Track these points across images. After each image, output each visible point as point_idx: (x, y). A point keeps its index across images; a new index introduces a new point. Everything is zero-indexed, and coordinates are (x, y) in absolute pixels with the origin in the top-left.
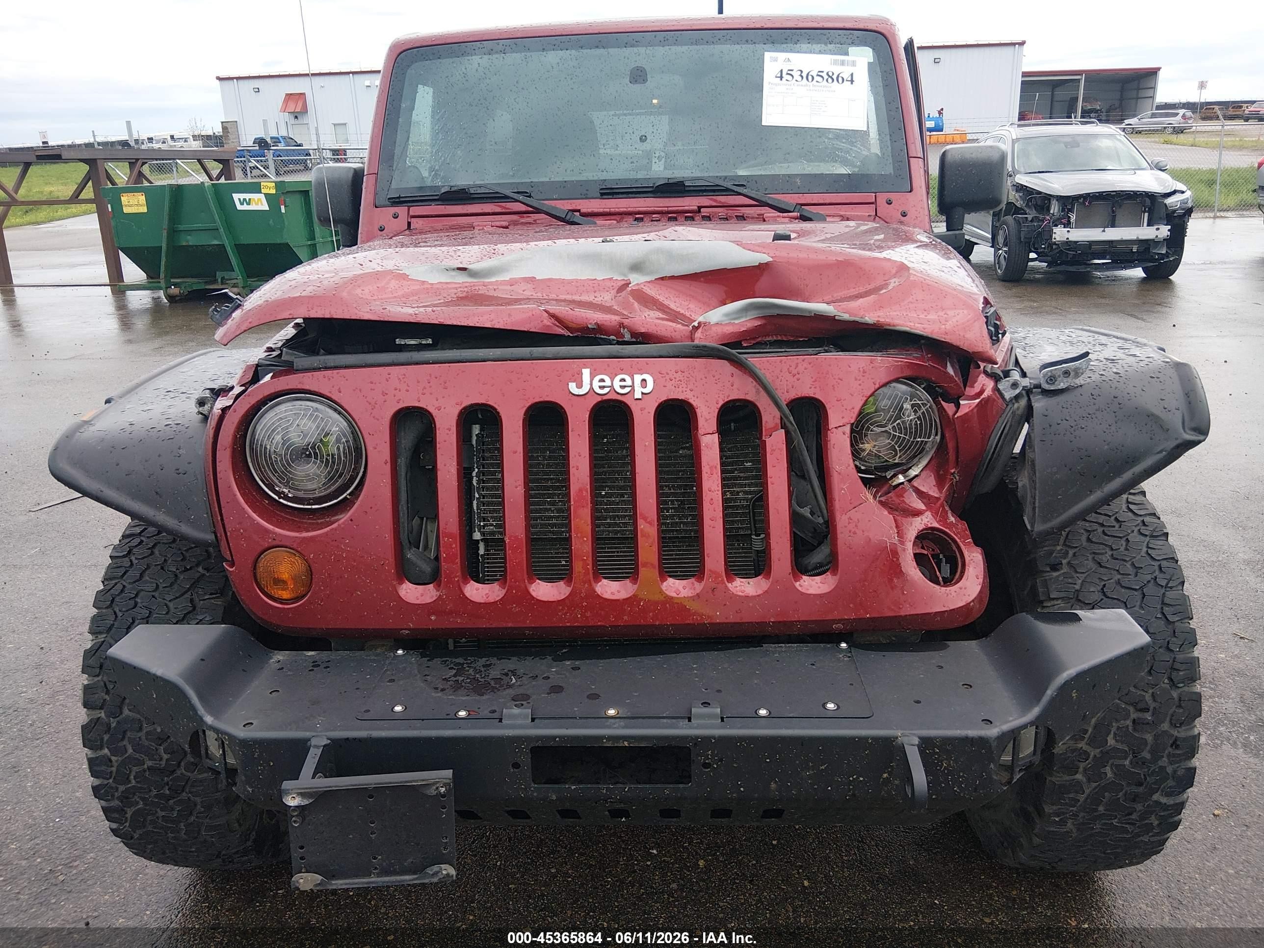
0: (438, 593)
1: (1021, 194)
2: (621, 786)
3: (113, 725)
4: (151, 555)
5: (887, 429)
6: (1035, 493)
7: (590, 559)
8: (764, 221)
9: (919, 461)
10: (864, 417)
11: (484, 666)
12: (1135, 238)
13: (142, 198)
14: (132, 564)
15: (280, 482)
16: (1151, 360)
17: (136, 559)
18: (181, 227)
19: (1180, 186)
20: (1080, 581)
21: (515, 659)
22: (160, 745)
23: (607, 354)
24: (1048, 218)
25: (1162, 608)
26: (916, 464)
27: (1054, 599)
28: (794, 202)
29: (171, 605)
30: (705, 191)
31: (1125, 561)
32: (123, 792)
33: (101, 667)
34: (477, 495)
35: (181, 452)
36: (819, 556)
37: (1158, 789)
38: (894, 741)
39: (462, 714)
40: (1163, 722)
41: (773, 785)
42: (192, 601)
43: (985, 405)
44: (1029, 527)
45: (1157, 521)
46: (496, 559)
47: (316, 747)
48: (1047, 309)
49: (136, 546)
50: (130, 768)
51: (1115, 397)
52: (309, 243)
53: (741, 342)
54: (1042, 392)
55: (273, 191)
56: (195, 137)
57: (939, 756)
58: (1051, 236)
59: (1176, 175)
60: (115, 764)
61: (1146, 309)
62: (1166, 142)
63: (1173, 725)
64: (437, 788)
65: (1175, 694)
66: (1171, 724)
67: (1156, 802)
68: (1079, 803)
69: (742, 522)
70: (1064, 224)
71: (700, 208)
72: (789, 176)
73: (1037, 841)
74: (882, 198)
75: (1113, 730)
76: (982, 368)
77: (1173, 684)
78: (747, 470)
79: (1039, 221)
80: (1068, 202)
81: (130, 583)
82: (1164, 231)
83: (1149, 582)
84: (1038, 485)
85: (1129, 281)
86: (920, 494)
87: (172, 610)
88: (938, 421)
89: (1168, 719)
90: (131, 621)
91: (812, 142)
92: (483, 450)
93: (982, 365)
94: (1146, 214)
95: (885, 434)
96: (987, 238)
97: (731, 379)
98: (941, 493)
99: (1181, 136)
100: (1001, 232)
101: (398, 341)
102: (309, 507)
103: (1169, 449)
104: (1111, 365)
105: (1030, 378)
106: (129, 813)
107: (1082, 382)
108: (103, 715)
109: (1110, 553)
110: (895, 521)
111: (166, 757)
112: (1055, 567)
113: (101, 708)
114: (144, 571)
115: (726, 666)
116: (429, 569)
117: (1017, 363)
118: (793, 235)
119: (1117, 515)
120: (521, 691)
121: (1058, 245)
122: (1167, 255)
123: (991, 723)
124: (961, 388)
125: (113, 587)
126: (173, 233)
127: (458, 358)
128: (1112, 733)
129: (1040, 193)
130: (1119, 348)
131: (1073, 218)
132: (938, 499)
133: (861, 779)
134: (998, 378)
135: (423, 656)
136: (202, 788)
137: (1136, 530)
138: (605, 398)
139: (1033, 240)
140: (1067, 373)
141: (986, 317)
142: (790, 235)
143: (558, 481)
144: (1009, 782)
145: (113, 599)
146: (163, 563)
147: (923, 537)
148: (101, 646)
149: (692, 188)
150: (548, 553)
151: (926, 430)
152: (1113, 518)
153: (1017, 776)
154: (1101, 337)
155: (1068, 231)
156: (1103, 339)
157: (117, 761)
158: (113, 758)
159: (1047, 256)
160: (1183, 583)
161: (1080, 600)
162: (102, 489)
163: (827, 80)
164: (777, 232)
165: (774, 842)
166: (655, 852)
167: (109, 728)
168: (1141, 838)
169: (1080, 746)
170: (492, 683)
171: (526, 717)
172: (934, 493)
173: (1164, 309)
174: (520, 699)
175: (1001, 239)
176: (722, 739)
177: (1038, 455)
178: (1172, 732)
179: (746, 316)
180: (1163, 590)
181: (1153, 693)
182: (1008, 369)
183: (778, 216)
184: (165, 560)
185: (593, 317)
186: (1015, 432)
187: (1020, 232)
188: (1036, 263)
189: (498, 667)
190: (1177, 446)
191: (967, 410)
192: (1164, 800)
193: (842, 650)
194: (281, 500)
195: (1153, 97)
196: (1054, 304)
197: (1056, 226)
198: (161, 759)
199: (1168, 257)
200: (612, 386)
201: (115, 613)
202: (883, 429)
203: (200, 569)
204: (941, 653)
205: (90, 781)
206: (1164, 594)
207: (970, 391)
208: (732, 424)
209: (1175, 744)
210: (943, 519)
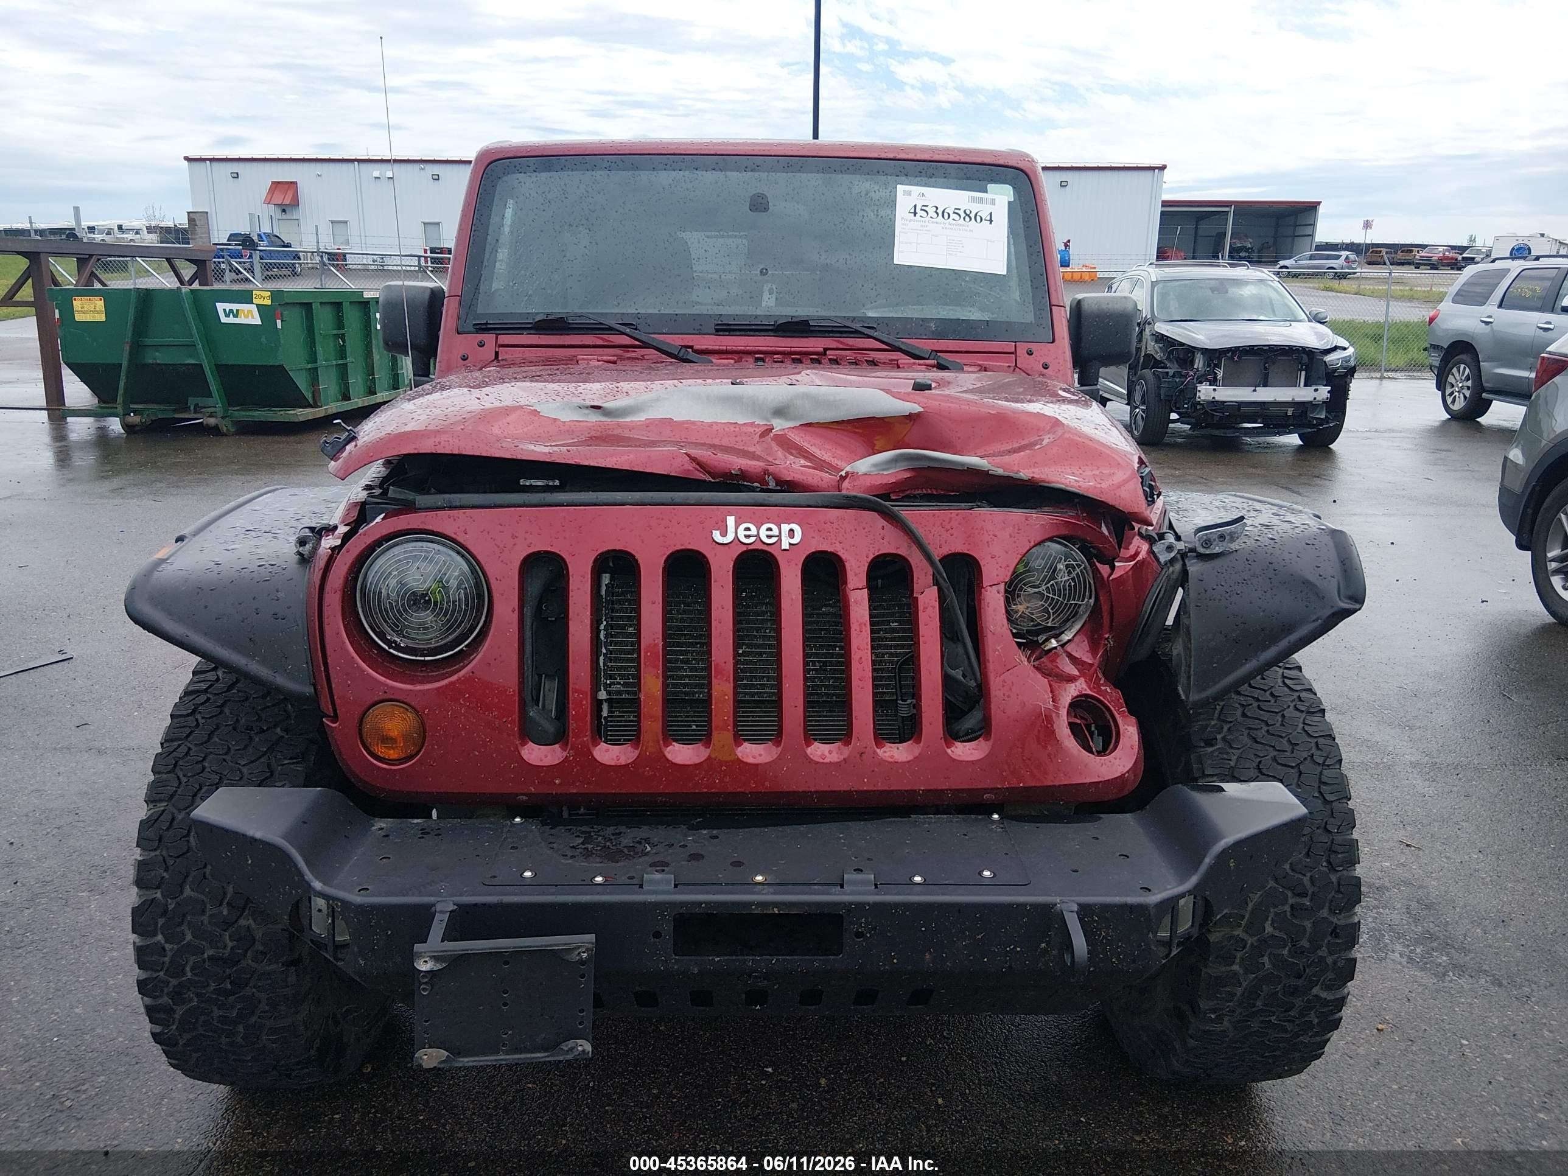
0: (565, 754)
1: (1161, 345)
2: (768, 957)
3: (171, 907)
4: (220, 713)
5: (1040, 589)
6: (1190, 662)
7: (731, 719)
8: (899, 367)
9: (1072, 626)
10: (1017, 576)
11: (613, 834)
12: (1290, 399)
13: (100, 304)
14: (198, 725)
15: (393, 630)
16: (1306, 527)
17: (203, 718)
18: (149, 341)
19: (1342, 342)
20: (1235, 757)
21: (645, 827)
22: (225, 931)
23: (753, 502)
24: (1191, 373)
25: (1319, 787)
26: (1070, 628)
27: (1208, 776)
28: (929, 349)
29: (245, 770)
30: (832, 332)
31: (1282, 737)
32: (175, 987)
33: (160, 840)
34: (604, 651)
35: (280, 595)
36: (971, 721)
37: (1318, 981)
38: (1052, 908)
39: (599, 879)
40: (1323, 908)
41: (928, 956)
42: (269, 766)
43: (1140, 567)
44: (1183, 697)
45: (1312, 696)
46: (621, 721)
47: (441, 912)
48: (1190, 478)
49: (202, 704)
50: (186, 958)
51: (1271, 563)
52: (309, 366)
53: (889, 494)
54: (1197, 556)
55: (269, 302)
56: (150, 229)
57: (1098, 924)
58: (1196, 394)
59: (1338, 328)
60: (169, 954)
61: (1302, 481)
62: (1326, 289)
63: (1332, 912)
64: (579, 953)
65: (1334, 878)
66: (1330, 909)
67: (1316, 996)
68: (1236, 998)
69: (887, 686)
70: (1210, 381)
71: (826, 350)
72: (923, 320)
73: (1192, 1043)
74: (1022, 349)
75: (1272, 915)
76: (1137, 529)
77: (1332, 868)
78: (894, 630)
79: (1181, 376)
80: (1214, 356)
81: (196, 745)
82: (1323, 393)
83: (1305, 759)
84: (1193, 653)
85: (1283, 449)
86: (1074, 660)
87: (246, 775)
88: (1092, 582)
89: (1327, 905)
90: (198, 787)
91: (947, 284)
92: (613, 602)
93: (1137, 526)
94: (1303, 373)
95: (1039, 596)
96: (1123, 393)
97: (882, 532)
98: (1095, 658)
99: (1344, 282)
100: (1138, 387)
101: (522, 482)
102: (422, 658)
103: (1324, 617)
104: (1266, 531)
105: (1185, 542)
106: (179, 1011)
107: (1238, 547)
108: (159, 895)
109: (1265, 728)
110: (1050, 685)
111: (230, 944)
112: (1210, 742)
113: (158, 888)
114: (212, 732)
115: (874, 835)
116: (552, 730)
117: (1171, 526)
118: (933, 385)
119: (1273, 690)
120: (658, 859)
121: (1203, 405)
122: (1326, 420)
123: (1150, 890)
124: (1114, 547)
125: (176, 749)
126: (137, 347)
127: (594, 501)
128: (1270, 919)
129: (1183, 344)
130: (1273, 514)
131: (1220, 374)
132: (1091, 665)
133: (1019, 949)
134: (1153, 540)
135: (543, 823)
136: (270, 981)
137: (1292, 705)
138: (750, 547)
139: (1174, 398)
140: (1222, 537)
141: (1142, 477)
142: (931, 385)
143: (692, 636)
144: (1167, 956)
145: (176, 762)
146: (235, 723)
147: (1078, 705)
148: (161, 815)
149: (817, 328)
150: (677, 717)
151: (1080, 594)
152: (1268, 692)
153: (1175, 952)
154: (1256, 503)
155: (1215, 390)
156: (1258, 506)
157: (171, 950)
158: (168, 947)
159: (1189, 417)
160: (1340, 761)
161: (1235, 777)
162: (189, 634)
163: (964, 218)
164: (918, 380)
165: (904, 1059)
166: (770, 1070)
167: (166, 911)
168: (1301, 1038)
169: (1236, 933)
170: (626, 850)
171: (668, 882)
172: (1088, 658)
173: (1323, 482)
174: (660, 866)
175: (1138, 396)
176: (876, 905)
177: (1193, 621)
178: (1332, 919)
179: (895, 468)
180: (1320, 769)
181: (1311, 876)
182: (1162, 531)
183: (914, 364)
184: (237, 720)
185: (737, 463)
186: (1170, 598)
187: (1159, 388)
188: (1177, 424)
189: (629, 836)
190: (1334, 614)
191: (1122, 573)
192: (1324, 995)
193: (995, 822)
194: (391, 651)
195: (1312, 236)
196: (1198, 472)
197: (1201, 383)
198: (225, 947)
199: (1328, 423)
200: (758, 536)
201: (178, 777)
202: (1037, 590)
203: (278, 730)
204: (1096, 824)
205: (136, 973)
206: (1321, 772)
207: (1124, 553)
208: (879, 581)
209: (1335, 933)
210: (1097, 687)
